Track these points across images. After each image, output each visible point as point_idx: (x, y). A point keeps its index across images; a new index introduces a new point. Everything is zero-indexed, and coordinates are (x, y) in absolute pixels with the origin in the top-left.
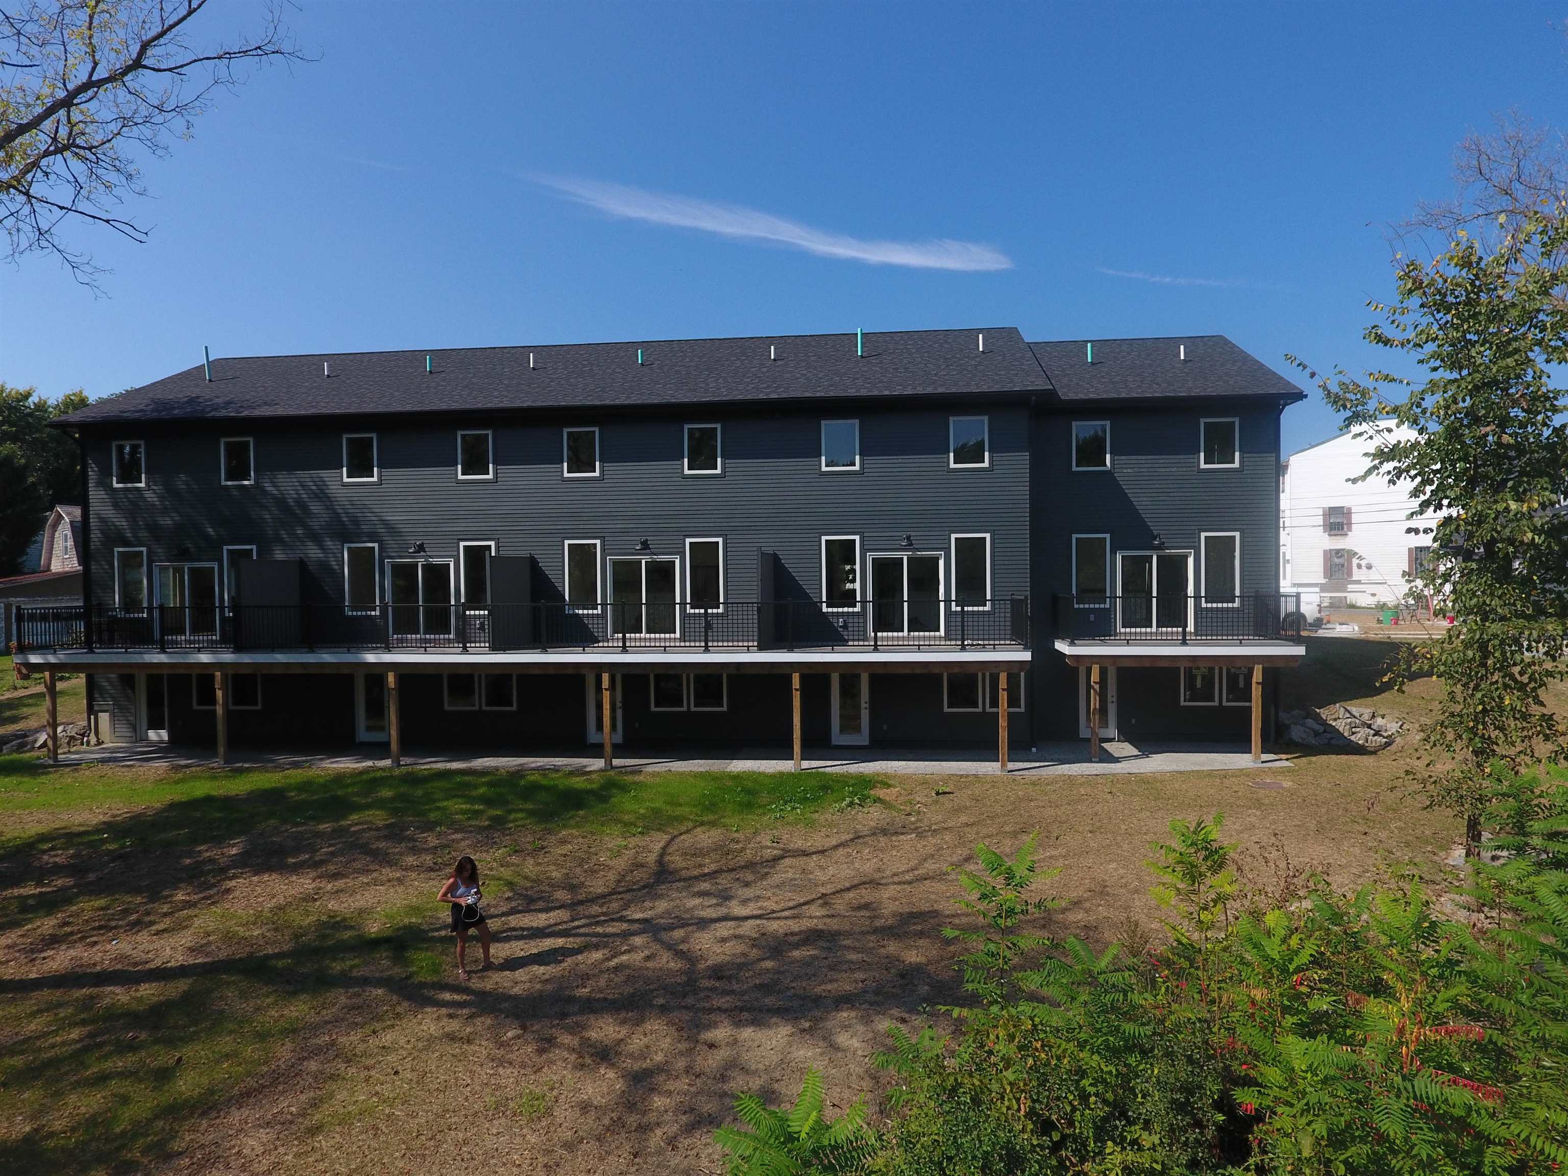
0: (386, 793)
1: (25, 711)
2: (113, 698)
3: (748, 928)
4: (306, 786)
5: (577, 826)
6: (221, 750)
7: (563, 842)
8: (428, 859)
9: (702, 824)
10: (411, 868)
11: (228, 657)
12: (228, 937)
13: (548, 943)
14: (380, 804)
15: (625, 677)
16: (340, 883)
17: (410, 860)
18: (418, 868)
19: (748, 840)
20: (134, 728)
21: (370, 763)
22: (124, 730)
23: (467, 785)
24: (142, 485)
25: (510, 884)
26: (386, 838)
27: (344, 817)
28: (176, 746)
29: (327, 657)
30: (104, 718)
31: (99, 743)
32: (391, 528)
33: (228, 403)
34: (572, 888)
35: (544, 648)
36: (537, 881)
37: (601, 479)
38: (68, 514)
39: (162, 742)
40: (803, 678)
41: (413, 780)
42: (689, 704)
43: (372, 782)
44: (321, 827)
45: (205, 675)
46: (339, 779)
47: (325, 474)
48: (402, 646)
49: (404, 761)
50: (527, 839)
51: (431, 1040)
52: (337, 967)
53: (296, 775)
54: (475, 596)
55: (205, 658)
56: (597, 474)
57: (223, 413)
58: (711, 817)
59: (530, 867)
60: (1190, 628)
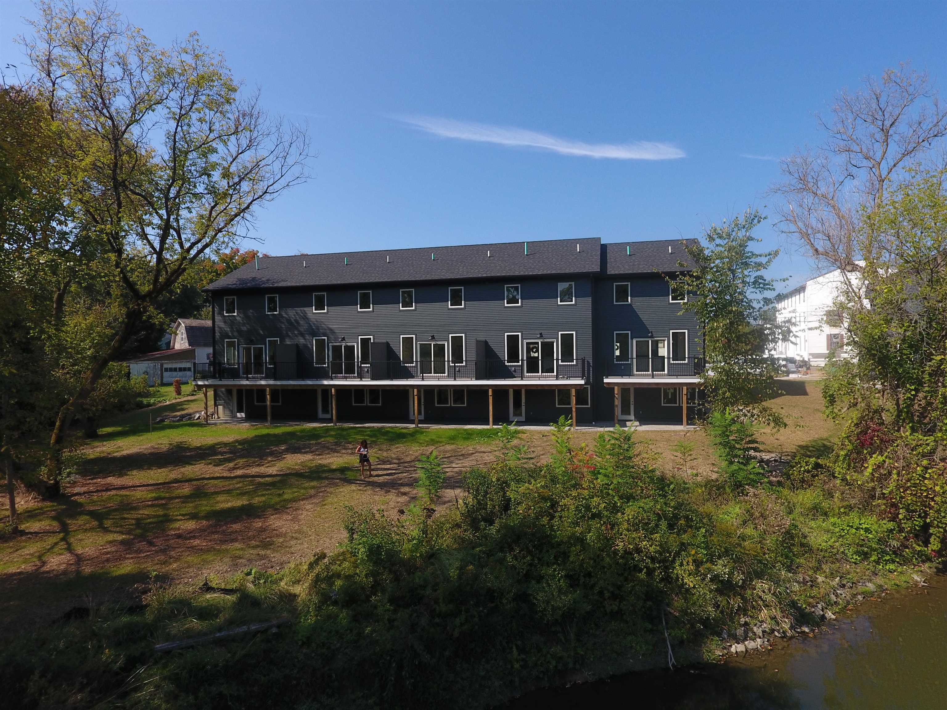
0: (333, 433)
1: (185, 406)
2: (224, 400)
3: (455, 470)
4: (303, 431)
5: (403, 443)
6: (269, 418)
7: (397, 448)
8: (350, 451)
9: (449, 444)
10: (344, 453)
11: (271, 382)
12: (289, 468)
13: (390, 471)
14: (332, 436)
15: (425, 391)
16: (320, 457)
17: (344, 451)
18: (347, 453)
19: (464, 448)
20: (232, 412)
21: (325, 425)
22: (228, 412)
23: (362, 431)
24: (235, 314)
25: (378, 458)
26: (335, 445)
27: (319, 439)
28: (249, 418)
29: (309, 382)
30: (221, 408)
31: (219, 418)
32: (331, 330)
33: (268, 280)
34: (399, 459)
35: (392, 379)
36: (387, 457)
37: (415, 310)
38: (184, 323)
39: (243, 418)
40: (493, 391)
41: (343, 429)
42: (451, 403)
43: (328, 430)
44: (311, 442)
45: (261, 391)
46: (314, 429)
47: (306, 309)
48: (336, 378)
49: (337, 424)
50: (384, 447)
51: (354, 490)
52: (324, 475)
53: (298, 428)
54: (365, 359)
55: (263, 382)
56: (414, 308)
57: (267, 285)
58: (453, 442)
59: (385, 454)
60: (666, 372)
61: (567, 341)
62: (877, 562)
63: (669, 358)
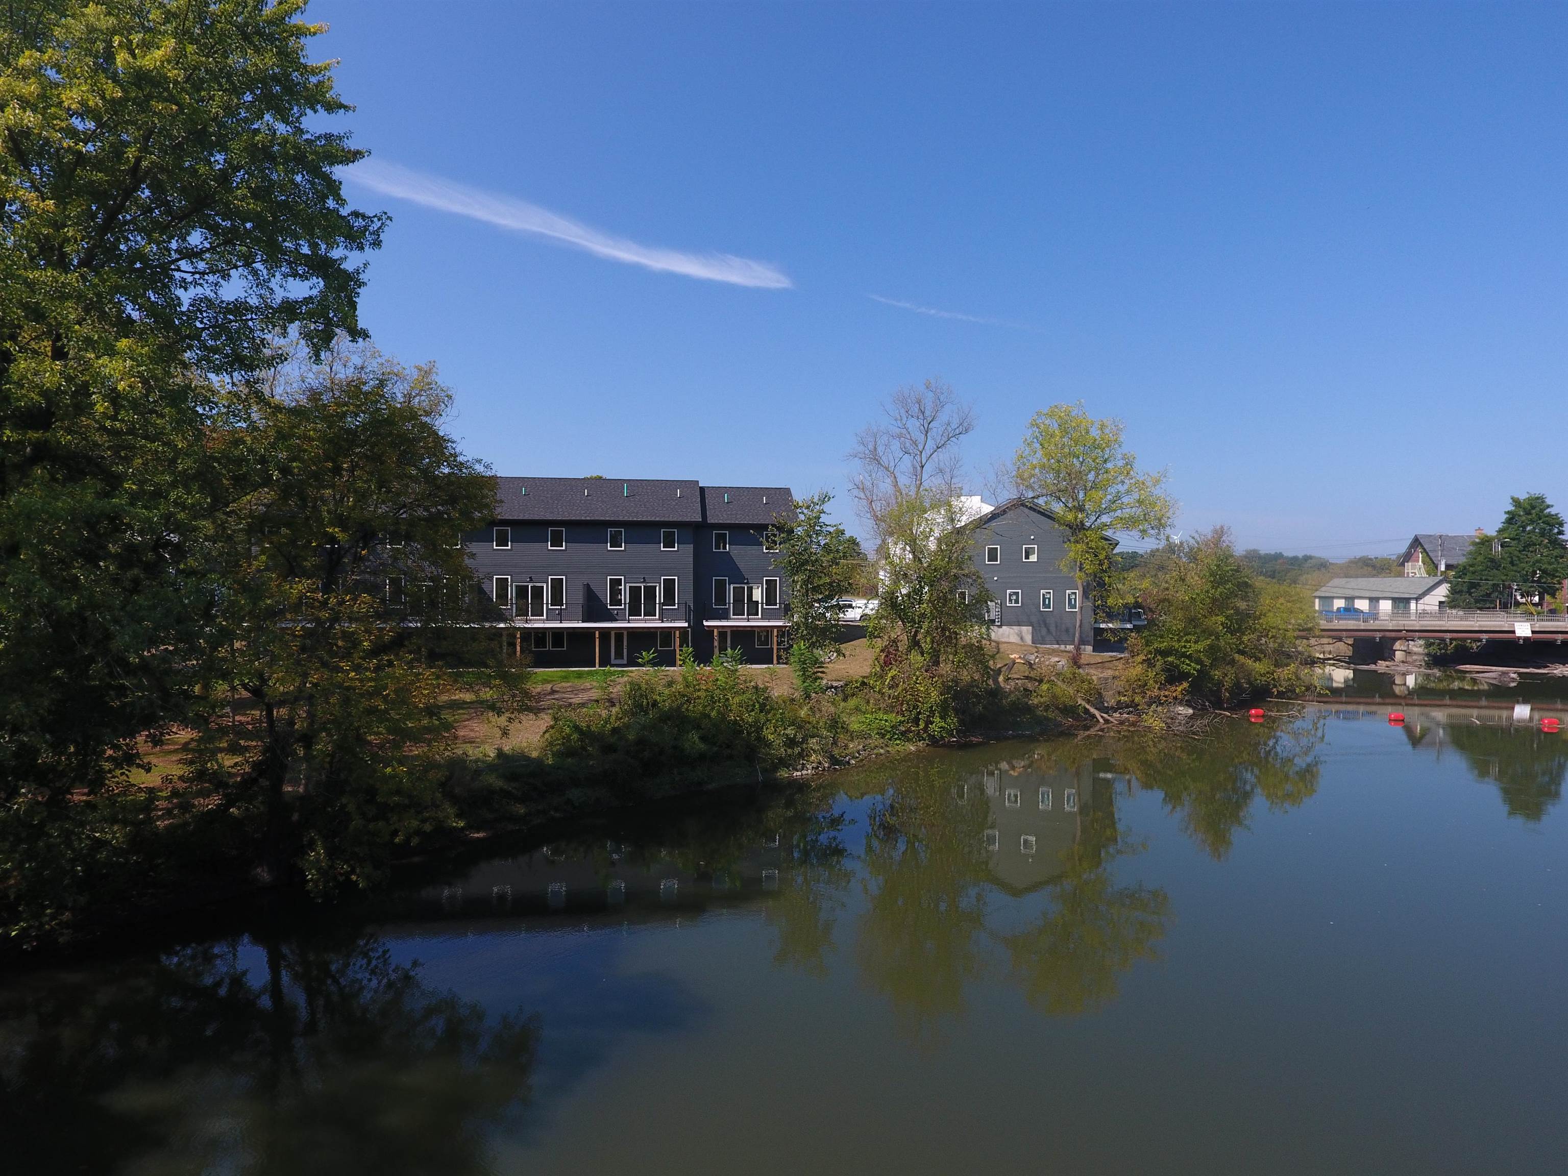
40: (599, 633)
56: (509, 547)
60: (760, 616)
61: (669, 585)
62: (890, 740)
63: (762, 603)
